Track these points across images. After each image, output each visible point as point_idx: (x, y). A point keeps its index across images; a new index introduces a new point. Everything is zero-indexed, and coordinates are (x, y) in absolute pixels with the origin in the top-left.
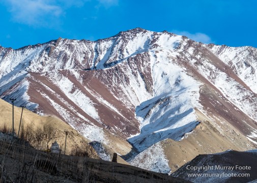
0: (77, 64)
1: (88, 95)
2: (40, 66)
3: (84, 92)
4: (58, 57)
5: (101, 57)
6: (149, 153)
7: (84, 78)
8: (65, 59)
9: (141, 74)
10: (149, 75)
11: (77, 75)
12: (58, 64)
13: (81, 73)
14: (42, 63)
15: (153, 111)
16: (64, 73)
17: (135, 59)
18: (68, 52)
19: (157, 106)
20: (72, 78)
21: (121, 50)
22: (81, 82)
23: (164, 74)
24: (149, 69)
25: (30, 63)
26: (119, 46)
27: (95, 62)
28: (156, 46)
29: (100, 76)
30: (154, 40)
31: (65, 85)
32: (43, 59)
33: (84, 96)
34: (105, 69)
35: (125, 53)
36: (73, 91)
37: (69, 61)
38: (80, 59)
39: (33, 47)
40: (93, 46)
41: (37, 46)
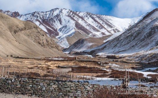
0: (40, 18)
1: (44, 26)
2: (31, 19)
3: (43, 25)
4: (35, 17)
5: (47, 16)
6: (62, 40)
7: (43, 21)
8: (37, 17)
9: (58, 20)
10: (61, 20)
11: (41, 20)
12: (36, 18)
13: (42, 20)
14: (31, 18)
15: (62, 29)
16: (37, 20)
17: (57, 16)
18: (38, 15)
19: (64, 28)
20: (39, 21)
21: (53, 14)
22: (42, 22)
23: (65, 20)
24: (60, 18)
25: (28, 18)
26: (52, 13)
27: (46, 17)
28: (62, 12)
29: (47, 21)
30: (61, 11)
31: (37, 23)
32: (31, 17)
33: (43, 26)
34: (48, 19)
35: (54, 15)
36: (40, 25)
37: (38, 18)
38: (41, 17)
39: (28, 14)
40: (45, 13)
41: (30, 14)
